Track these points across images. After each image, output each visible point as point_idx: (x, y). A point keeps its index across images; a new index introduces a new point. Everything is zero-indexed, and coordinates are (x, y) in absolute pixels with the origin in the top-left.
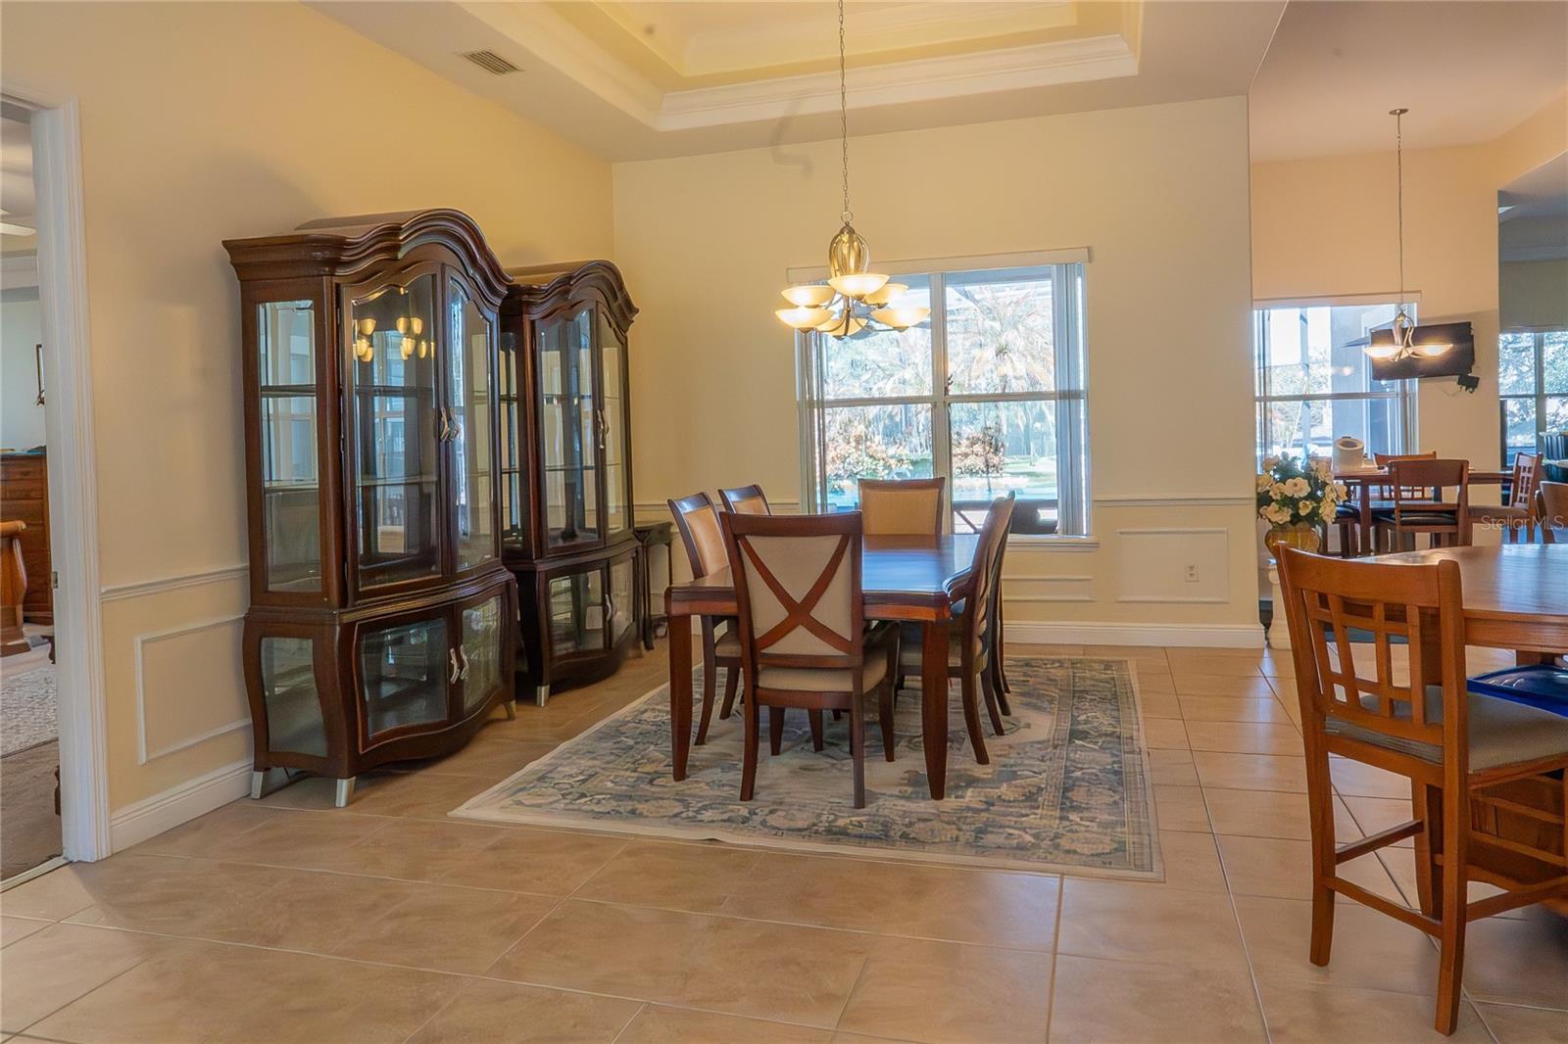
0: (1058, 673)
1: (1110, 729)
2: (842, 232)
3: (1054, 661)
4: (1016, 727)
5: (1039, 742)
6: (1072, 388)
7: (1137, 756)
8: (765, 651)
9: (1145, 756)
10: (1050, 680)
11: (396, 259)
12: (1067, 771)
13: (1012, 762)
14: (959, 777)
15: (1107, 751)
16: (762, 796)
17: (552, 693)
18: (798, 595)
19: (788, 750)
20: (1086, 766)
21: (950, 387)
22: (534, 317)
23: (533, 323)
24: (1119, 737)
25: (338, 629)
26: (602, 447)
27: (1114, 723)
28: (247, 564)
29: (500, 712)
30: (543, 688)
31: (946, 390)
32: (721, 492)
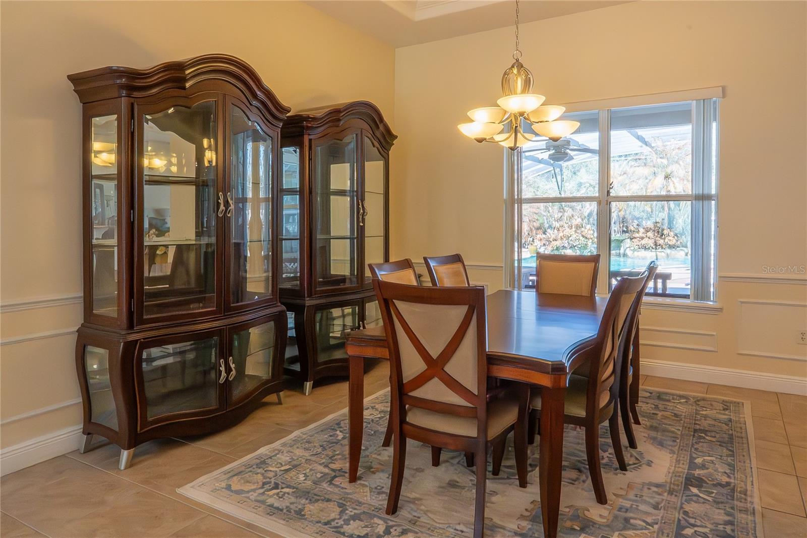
0: (683, 409)
1: (725, 479)
2: (513, 67)
3: (681, 397)
4: (638, 463)
5: (657, 486)
6: (706, 192)
7: (750, 518)
8: (412, 394)
9: (758, 519)
10: (676, 415)
11: (184, 88)
12: (680, 527)
13: (627, 504)
14: (575, 518)
15: (721, 506)
16: (404, 513)
17: (314, 386)
18: (434, 353)
19: (447, 461)
20: (699, 523)
21: (611, 190)
22: (311, 137)
23: (310, 140)
24: (733, 490)
25: (122, 344)
26: (362, 224)
27: (728, 471)
28: (82, 295)
29: (272, 398)
30: (308, 383)
31: (608, 192)
32: (425, 259)
